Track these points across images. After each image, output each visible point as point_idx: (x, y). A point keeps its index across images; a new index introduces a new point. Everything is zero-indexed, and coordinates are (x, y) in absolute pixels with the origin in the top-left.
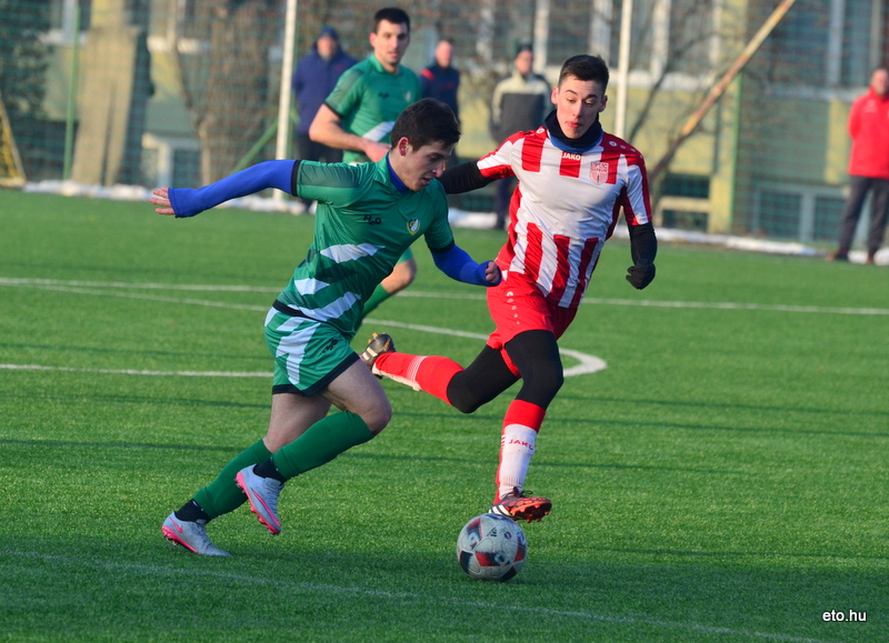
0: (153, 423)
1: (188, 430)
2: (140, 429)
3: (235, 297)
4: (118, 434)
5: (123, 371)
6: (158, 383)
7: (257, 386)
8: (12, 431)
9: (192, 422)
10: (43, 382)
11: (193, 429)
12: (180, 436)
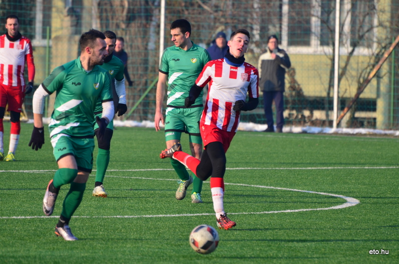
0: (140, 244)
1: (160, 247)
2: (135, 247)
3: (157, 174)
4: (125, 251)
5: (115, 217)
6: (135, 222)
7: (186, 221)
8: (70, 251)
9: (160, 242)
10: (76, 224)
11: (162, 246)
12: (157, 250)
